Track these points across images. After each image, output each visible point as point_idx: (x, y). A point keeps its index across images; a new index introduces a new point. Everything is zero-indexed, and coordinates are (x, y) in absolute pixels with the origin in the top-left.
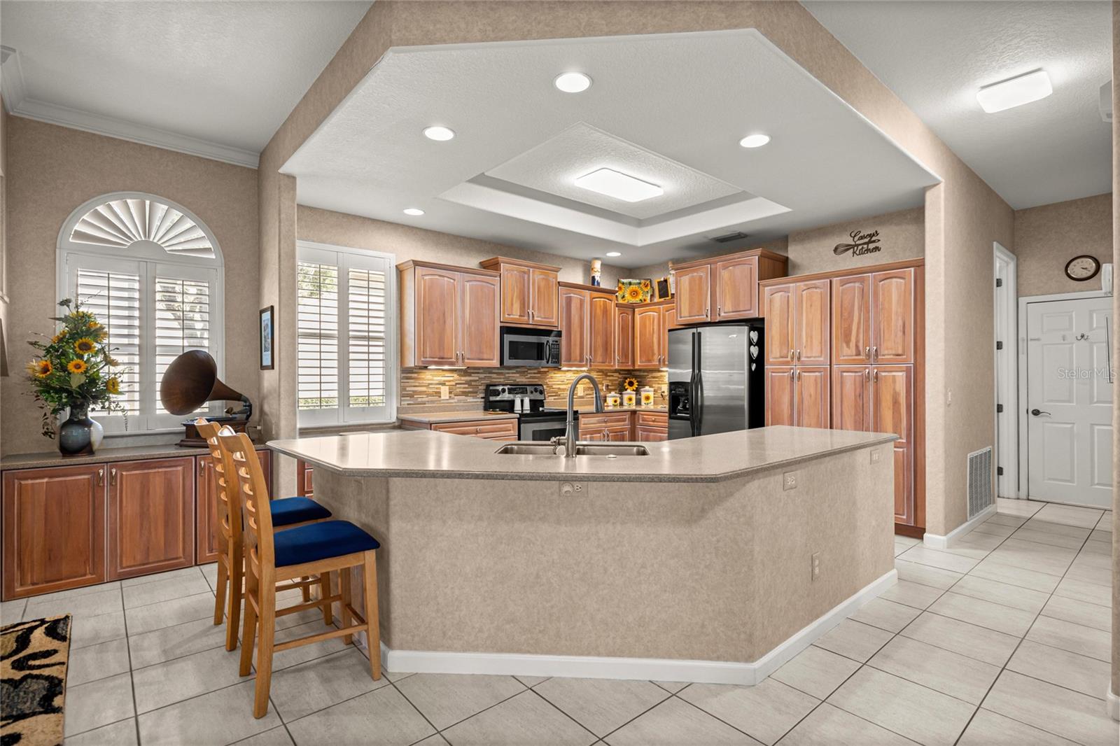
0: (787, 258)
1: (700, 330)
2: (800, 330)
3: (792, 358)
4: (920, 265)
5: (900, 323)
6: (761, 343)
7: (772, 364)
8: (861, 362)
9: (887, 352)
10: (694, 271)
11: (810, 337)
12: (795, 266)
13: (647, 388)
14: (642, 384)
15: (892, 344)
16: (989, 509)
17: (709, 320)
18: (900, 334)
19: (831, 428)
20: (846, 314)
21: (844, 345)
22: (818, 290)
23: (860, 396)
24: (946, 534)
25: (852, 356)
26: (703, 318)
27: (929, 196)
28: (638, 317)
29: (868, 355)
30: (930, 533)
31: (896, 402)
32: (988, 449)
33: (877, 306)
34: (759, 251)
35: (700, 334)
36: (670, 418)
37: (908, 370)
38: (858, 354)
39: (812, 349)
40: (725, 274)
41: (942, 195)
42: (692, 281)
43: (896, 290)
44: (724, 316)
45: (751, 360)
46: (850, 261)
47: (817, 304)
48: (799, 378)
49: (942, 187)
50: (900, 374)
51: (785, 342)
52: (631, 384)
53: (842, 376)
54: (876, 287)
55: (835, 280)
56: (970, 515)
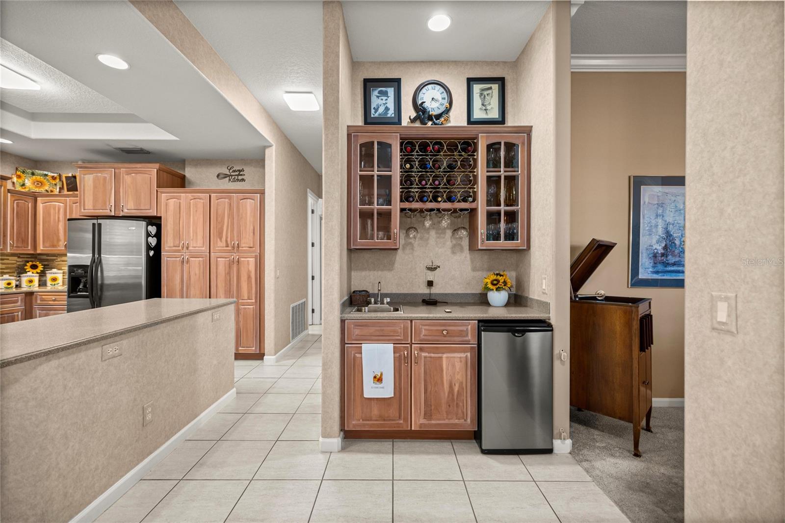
0: (185, 176)
1: (100, 221)
2: (189, 227)
3: (183, 248)
4: (262, 193)
5: (252, 227)
6: (158, 235)
7: (167, 252)
8: (229, 252)
9: (244, 245)
10: (100, 172)
11: (195, 233)
12: (190, 183)
13: (54, 270)
14: (47, 267)
15: (247, 240)
16: (305, 333)
17: (113, 214)
18: (252, 234)
19: (210, 297)
20: (219, 219)
21: (219, 240)
22: (202, 201)
23: (229, 273)
24: (275, 354)
25: (223, 247)
26: (107, 212)
27: (267, 151)
28: (40, 206)
29: (233, 247)
30: (268, 355)
31: (249, 277)
32: (303, 300)
33: (238, 216)
34: (157, 166)
35: (100, 225)
36: (69, 297)
37: (256, 257)
38: (227, 246)
39: (197, 242)
40: (128, 179)
41: (274, 153)
42: (94, 180)
43: (249, 205)
44: (126, 212)
45: (149, 247)
46: (225, 184)
47: (201, 210)
48: (188, 262)
49: (274, 147)
50: (252, 259)
51: (178, 235)
52: (34, 267)
53: (217, 260)
54: (238, 203)
55: (212, 195)
56: (292, 339)
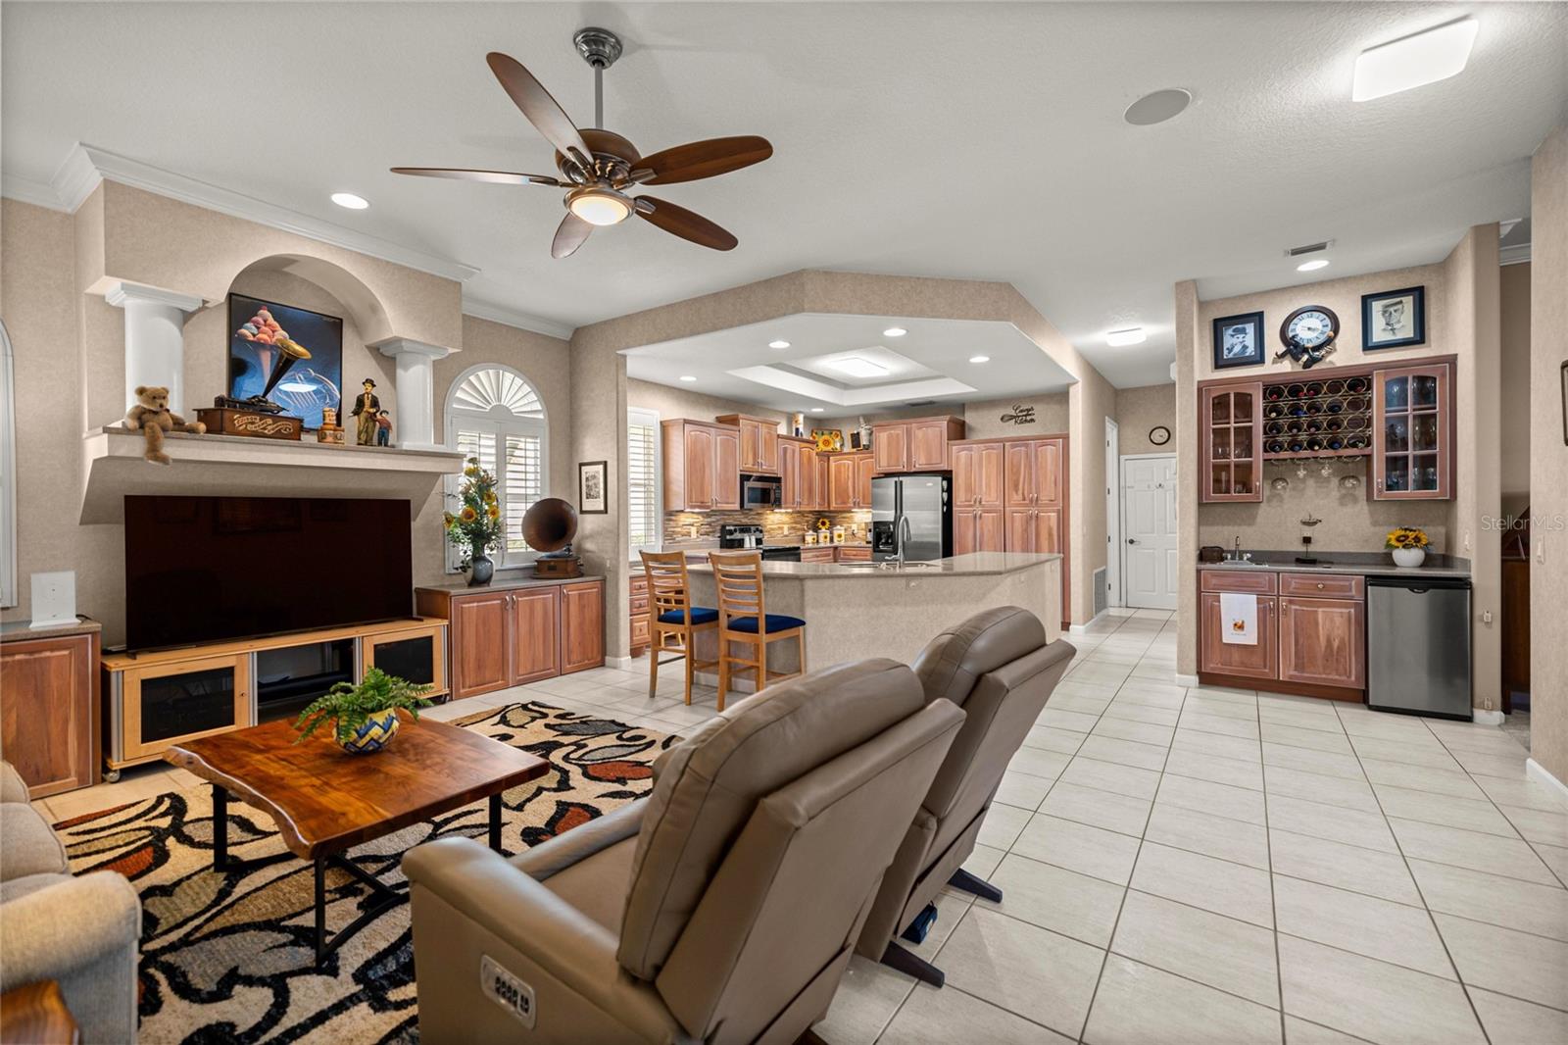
0: (964, 422)
1: (901, 478)
2: (981, 481)
3: (975, 502)
4: (1066, 438)
5: (1053, 478)
6: (949, 490)
7: (960, 506)
8: (1026, 505)
9: (1044, 498)
10: (891, 429)
11: (988, 485)
12: (971, 431)
13: (839, 527)
14: (834, 524)
15: (1048, 492)
17: (905, 470)
18: (1053, 485)
19: (1005, 551)
20: (1015, 470)
21: (1014, 493)
22: (995, 451)
23: (1026, 530)
24: (1084, 624)
25: (1020, 501)
26: (900, 469)
27: (1072, 390)
28: (833, 465)
29: (1031, 500)
30: (1075, 624)
31: (1050, 535)
32: (1102, 568)
33: (1036, 465)
34: (948, 417)
35: (901, 482)
36: (874, 552)
37: (1058, 511)
38: (1024, 499)
39: (990, 495)
40: (919, 434)
41: (1080, 391)
42: (890, 437)
43: (1050, 452)
44: (918, 467)
45: (944, 504)
46: (1014, 430)
47: (994, 462)
48: (981, 516)
49: (1080, 385)
50: (1053, 514)
51: (969, 489)
52: (823, 523)
53: (1013, 517)
54: (1036, 451)
55: (1007, 444)
56: (1095, 614)
